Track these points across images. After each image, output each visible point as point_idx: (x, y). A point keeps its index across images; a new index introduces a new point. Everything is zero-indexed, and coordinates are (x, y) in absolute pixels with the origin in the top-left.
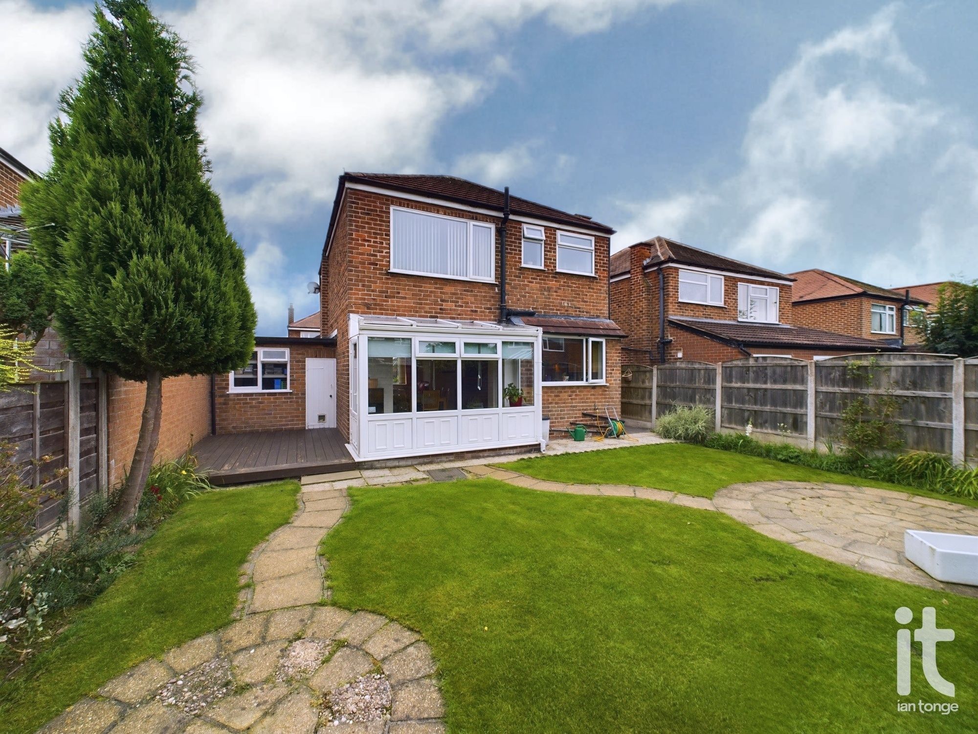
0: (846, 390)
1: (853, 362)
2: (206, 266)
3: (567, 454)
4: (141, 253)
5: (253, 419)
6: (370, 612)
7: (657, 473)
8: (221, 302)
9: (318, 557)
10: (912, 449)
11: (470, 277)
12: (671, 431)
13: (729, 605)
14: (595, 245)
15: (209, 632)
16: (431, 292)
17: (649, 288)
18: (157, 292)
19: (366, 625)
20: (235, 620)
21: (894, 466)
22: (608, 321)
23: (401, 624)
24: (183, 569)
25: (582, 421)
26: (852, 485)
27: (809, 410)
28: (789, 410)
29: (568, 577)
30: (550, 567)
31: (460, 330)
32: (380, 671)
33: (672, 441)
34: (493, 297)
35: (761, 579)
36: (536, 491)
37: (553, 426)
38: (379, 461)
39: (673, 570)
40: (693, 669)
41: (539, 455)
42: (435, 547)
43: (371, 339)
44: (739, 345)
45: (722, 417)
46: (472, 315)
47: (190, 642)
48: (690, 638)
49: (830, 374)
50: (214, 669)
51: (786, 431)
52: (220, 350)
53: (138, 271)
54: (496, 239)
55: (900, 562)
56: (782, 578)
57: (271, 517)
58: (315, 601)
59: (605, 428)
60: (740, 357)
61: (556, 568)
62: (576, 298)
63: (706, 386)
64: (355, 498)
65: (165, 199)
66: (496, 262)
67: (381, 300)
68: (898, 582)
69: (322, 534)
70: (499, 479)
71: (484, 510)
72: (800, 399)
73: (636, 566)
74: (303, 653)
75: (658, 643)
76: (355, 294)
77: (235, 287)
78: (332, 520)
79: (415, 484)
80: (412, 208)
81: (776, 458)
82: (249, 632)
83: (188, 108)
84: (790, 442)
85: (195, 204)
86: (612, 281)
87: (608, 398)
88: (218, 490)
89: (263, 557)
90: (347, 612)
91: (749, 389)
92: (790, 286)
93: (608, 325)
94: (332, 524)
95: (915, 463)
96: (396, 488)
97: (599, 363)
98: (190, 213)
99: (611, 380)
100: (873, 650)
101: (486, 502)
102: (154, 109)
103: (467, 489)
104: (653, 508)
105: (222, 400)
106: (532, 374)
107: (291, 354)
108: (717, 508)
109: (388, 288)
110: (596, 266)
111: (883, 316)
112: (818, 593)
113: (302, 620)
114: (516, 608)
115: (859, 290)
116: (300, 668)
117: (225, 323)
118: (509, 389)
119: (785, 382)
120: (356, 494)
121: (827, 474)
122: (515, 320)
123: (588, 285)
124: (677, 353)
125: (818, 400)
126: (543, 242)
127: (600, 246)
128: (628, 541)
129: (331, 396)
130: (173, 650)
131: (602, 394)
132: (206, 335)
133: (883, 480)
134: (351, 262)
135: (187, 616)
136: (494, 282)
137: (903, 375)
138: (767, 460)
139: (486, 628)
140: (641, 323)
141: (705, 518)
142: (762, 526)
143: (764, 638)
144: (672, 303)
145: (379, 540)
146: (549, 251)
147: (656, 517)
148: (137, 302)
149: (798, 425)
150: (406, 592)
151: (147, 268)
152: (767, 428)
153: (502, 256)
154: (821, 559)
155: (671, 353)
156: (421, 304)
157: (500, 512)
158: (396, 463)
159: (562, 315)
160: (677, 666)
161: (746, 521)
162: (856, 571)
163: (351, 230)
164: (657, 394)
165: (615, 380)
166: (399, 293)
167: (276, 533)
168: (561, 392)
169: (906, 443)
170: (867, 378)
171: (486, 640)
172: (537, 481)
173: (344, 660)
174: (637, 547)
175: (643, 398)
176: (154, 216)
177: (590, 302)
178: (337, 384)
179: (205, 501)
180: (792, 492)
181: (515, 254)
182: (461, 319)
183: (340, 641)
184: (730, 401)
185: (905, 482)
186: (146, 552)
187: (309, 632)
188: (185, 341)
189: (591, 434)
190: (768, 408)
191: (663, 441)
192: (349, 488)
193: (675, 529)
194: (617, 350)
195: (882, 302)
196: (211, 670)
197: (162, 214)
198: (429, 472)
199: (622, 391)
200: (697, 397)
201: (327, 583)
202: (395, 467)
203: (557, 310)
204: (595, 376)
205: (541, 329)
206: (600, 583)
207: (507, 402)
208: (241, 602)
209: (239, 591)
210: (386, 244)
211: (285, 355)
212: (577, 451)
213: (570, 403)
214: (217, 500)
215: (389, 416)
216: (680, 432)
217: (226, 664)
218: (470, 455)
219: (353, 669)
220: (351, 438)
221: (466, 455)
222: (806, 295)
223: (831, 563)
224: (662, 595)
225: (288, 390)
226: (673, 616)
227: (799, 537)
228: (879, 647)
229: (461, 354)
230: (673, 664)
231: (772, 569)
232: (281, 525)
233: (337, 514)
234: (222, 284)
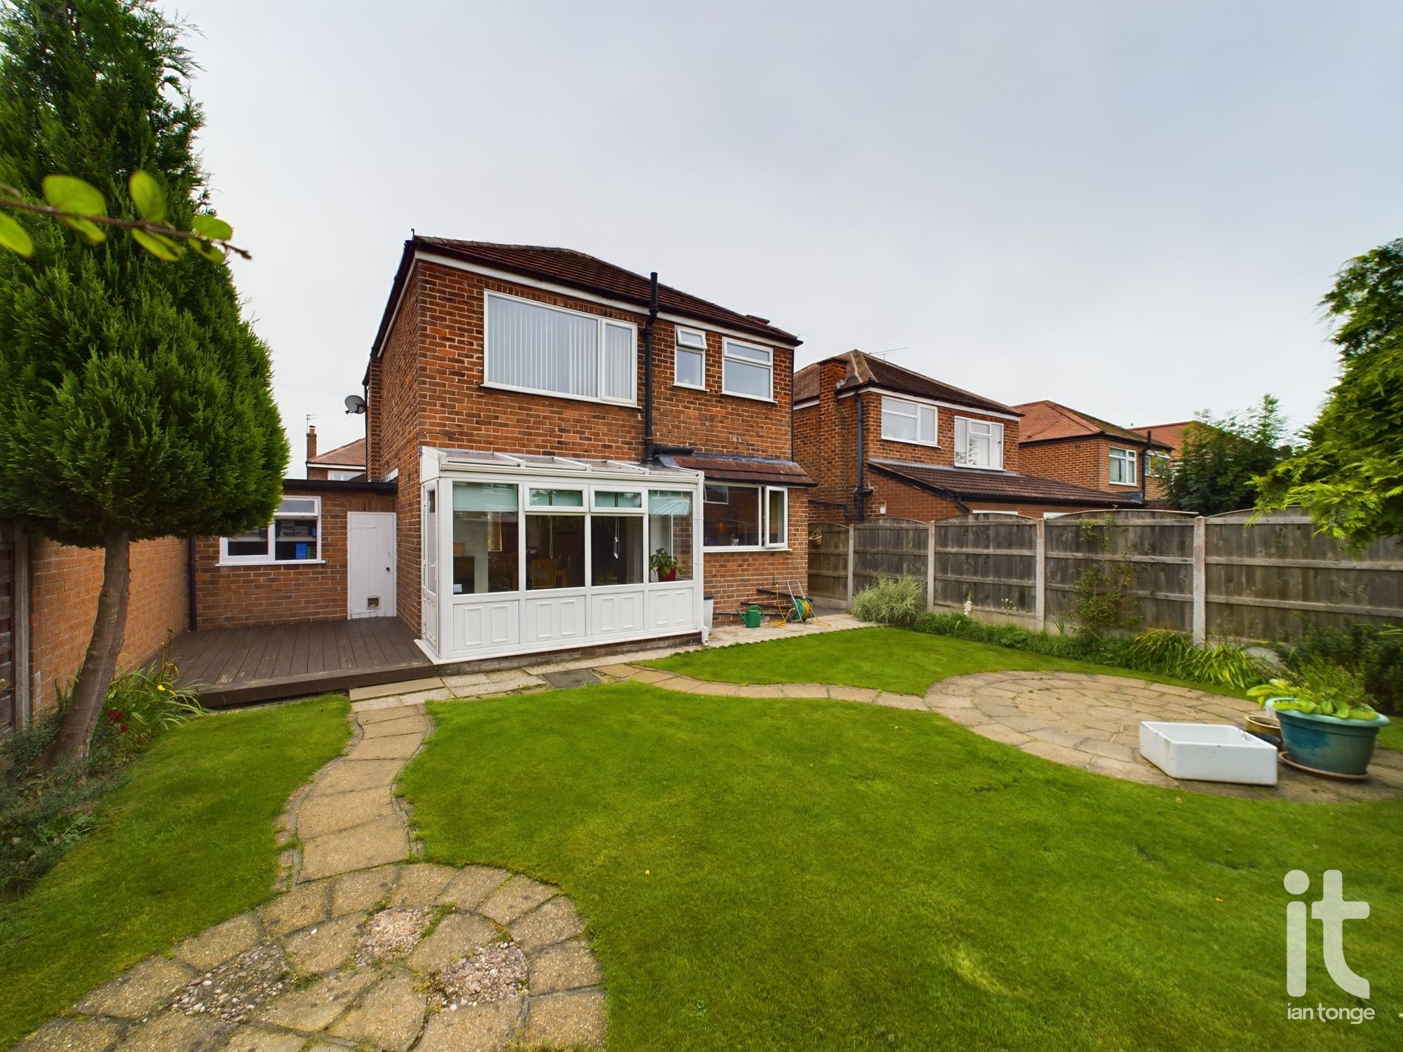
0: (1079, 555)
1: (1088, 520)
2: (210, 371)
3: (738, 645)
4: (104, 349)
5: (261, 605)
6: (484, 865)
7: (855, 667)
8: (235, 428)
9: (394, 799)
10: (1151, 626)
11: (603, 398)
12: (873, 611)
13: (946, 822)
14: (774, 360)
15: (241, 912)
16: (545, 417)
17: (843, 420)
18: (133, 411)
19: (479, 883)
20: (280, 894)
21: (1131, 648)
22: (791, 463)
23: (530, 877)
24: (180, 830)
25: (756, 600)
26: (1086, 673)
27: (1037, 582)
28: (1014, 581)
29: (749, 803)
30: (725, 791)
31: (589, 473)
32: (507, 938)
33: (873, 624)
34: (634, 427)
35: (982, 789)
36: (699, 695)
37: (718, 608)
38: (469, 662)
39: (879, 786)
40: (905, 897)
41: (699, 648)
42: (566, 775)
43: (456, 485)
44: (956, 498)
45: (935, 591)
46: (604, 452)
47: (212, 929)
48: (901, 863)
49: (1062, 535)
50: (258, 960)
51: (1011, 609)
52: (231, 499)
53: (101, 376)
54: (639, 346)
55: (1135, 760)
56: (1006, 786)
57: (311, 749)
58: (400, 858)
59: (787, 608)
60: (958, 513)
61: (732, 792)
62: (749, 431)
63: (916, 552)
64: (440, 716)
65: (141, 268)
66: (639, 378)
67: (470, 428)
68: (1131, 783)
69: (397, 768)
70: (647, 681)
71: (631, 723)
72: (1027, 567)
73: (834, 784)
74: (391, 927)
75: (863, 872)
76: (430, 417)
77: (255, 404)
78: (409, 747)
79: (526, 693)
80: (516, 294)
81: (999, 643)
82: (304, 907)
83: (177, 128)
84: (1016, 621)
85: (190, 277)
86: (795, 408)
87: (792, 568)
88: (214, 714)
89: (308, 805)
90: (449, 869)
91: (968, 555)
92: (1017, 422)
93: (790, 469)
94: (409, 754)
95: (1154, 644)
96: (500, 700)
97: (779, 520)
98: (183, 290)
99: (795, 544)
100: (1103, 859)
101: (632, 713)
102: (122, 126)
103: (603, 697)
104: (851, 711)
105: (207, 576)
106: (690, 536)
107: (323, 504)
108: (930, 708)
109: (480, 410)
110: (775, 387)
111: (1122, 463)
112: (1045, 801)
113: (384, 885)
114: (684, 844)
115: (1096, 430)
116: (390, 945)
117: (241, 459)
118: (657, 557)
119: (1010, 546)
120: (441, 709)
121: (1058, 661)
122: (665, 459)
123: (764, 414)
124: (879, 508)
125: (1049, 568)
126: (704, 353)
127: (781, 361)
128: (822, 753)
129: (388, 569)
130: (186, 942)
131: (783, 564)
132: (212, 477)
133: (1120, 665)
134: (424, 369)
135: (201, 894)
136: (636, 406)
137: (1142, 537)
138: (989, 645)
139: (648, 872)
140: (834, 466)
141: (916, 720)
142: (982, 727)
143: (985, 856)
144: (872, 441)
145: (485, 771)
146: (712, 366)
147: (856, 721)
148: (99, 424)
149: (1024, 600)
150: (531, 835)
151: (116, 374)
152: (989, 605)
153: (646, 369)
154: (1049, 762)
155: (871, 508)
156: (530, 434)
157: (653, 725)
158: (496, 665)
159: (730, 454)
160: (886, 896)
161: (964, 721)
162: (1087, 773)
163: (424, 322)
164: (854, 561)
165: (799, 544)
166: (497, 418)
167: (324, 770)
168: (728, 561)
169: (1144, 619)
170: (1103, 541)
171: (648, 886)
172: (699, 683)
173: (454, 930)
174: (835, 760)
175: (836, 568)
176: (123, 292)
177: (767, 437)
178: (398, 551)
179: (196, 731)
180: (1018, 684)
181: (665, 367)
182: (588, 457)
183: (444, 906)
184: (945, 571)
185: (1142, 668)
186: (110, 810)
187: (397, 899)
188: (177, 486)
189: (768, 618)
190: (990, 579)
191: (862, 625)
192: (428, 703)
193: (879, 735)
194: (802, 503)
195: (1122, 445)
196: (254, 962)
197: (137, 290)
198: (545, 676)
199: (809, 559)
200: (905, 566)
201: (414, 834)
202: (493, 671)
203: (723, 447)
204: (774, 538)
205: (702, 473)
206: (789, 807)
207: (655, 575)
208: (285, 869)
209: (279, 854)
210: (478, 345)
211: (314, 507)
212: (751, 642)
213: (740, 575)
214: (216, 729)
215: (482, 597)
216: (884, 612)
217: (276, 953)
218: (603, 651)
219: (469, 940)
220: (424, 630)
221: (597, 650)
222: (1035, 434)
223: (1060, 765)
224: (867, 817)
225: (319, 560)
226: (881, 839)
227: (1025, 738)
228: (1109, 855)
229: (590, 508)
230: (882, 893)
231: (994, 777)
232: (330, 759)
233: (416, 740)
234: (237, 400)
